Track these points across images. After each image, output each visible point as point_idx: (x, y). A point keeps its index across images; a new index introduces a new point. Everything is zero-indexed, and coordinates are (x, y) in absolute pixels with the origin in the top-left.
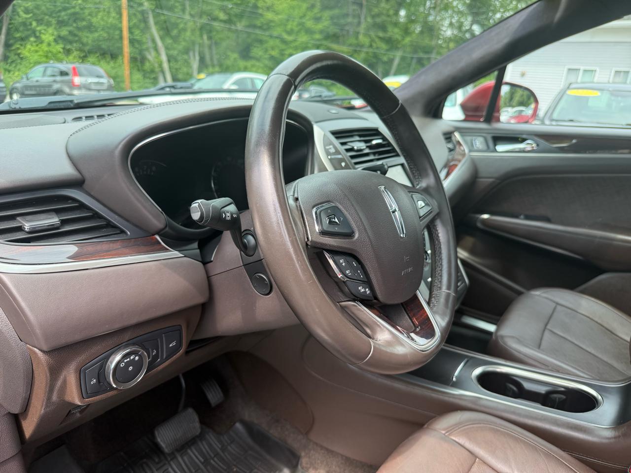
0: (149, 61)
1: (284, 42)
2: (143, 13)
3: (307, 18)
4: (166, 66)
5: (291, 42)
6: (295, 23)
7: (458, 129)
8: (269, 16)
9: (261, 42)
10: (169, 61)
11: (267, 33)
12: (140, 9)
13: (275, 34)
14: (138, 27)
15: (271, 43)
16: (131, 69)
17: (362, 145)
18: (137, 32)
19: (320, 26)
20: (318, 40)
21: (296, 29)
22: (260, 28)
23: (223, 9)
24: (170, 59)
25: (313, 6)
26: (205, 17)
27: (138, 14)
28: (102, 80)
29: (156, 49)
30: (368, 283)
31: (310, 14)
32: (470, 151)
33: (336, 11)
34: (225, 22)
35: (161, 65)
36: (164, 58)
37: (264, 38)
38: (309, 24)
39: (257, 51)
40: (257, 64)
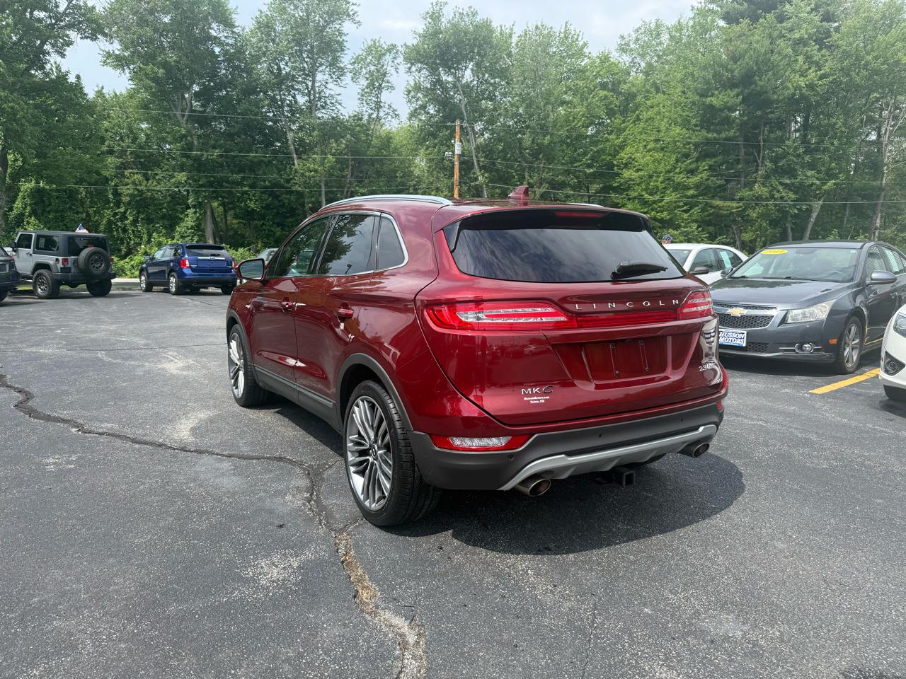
2: (476, 188)
3: (677, 170)
6: (661, 179)
8: (627, 174)
11: (625, 195)
12: (473, 184)
13: (633, 194)
19: (694, 179)
20: (693, 196)
22: (616, 189)
25: (685, 156)
31: (682, 166)
38: (680, 178)
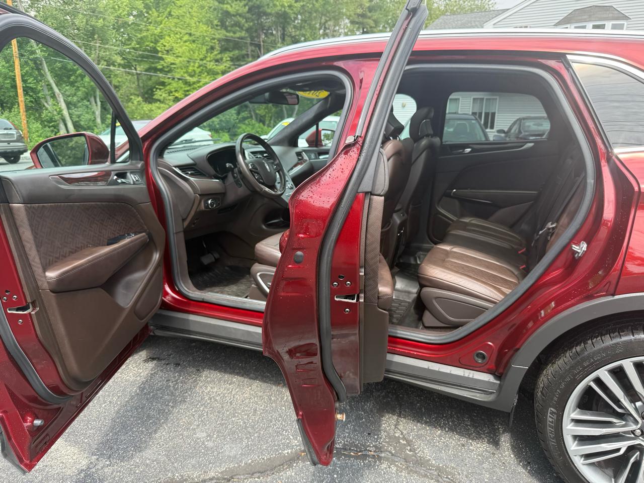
0: (47, 109)
1: (186, 83)
2: (35, 61)
3: (208, 59)
4: (65, 112)
5: (194, 83)
6: (197, 65)
7: (304, 151)
8: (169, 59)
9: (163, 84)
10: (68, 108)
11: (169, 75)
12: (31, 57)
13: (178, 76)
14: (31, 75)
15: (174, 85)
16: (28, 117)
17: (261, 156)
18: (31, 80)
21: (198, 70)
22: (161, 70)
23: (121, 54)
24: (69, 105)
25: (212, 48)
26: (102, 62)
27: (29, 62)
28: (10, 132)
29: (53, 96)
30: (262, 179)
31: (211, 56)
32: (309, 159)
33: (236, 52)
34: (124, 66)
35: (60, 112)
36: (63, 105)
37: (166, 80)
38: (211, 65)
39: (159, 94)
40: (162, 105)
